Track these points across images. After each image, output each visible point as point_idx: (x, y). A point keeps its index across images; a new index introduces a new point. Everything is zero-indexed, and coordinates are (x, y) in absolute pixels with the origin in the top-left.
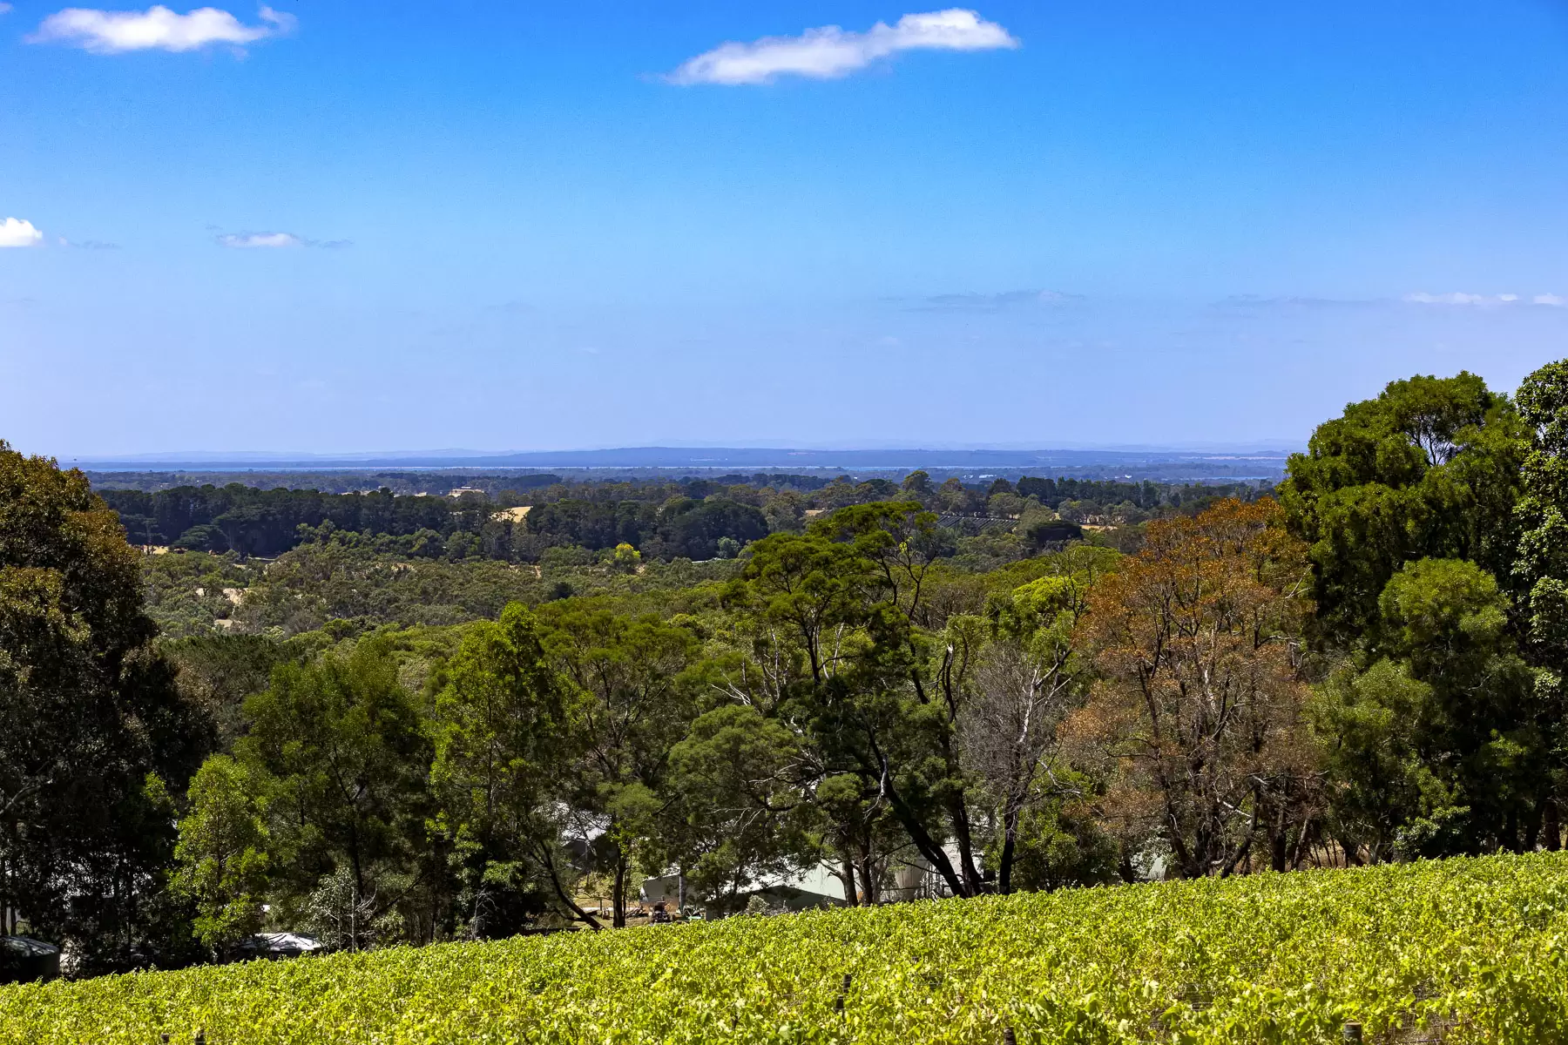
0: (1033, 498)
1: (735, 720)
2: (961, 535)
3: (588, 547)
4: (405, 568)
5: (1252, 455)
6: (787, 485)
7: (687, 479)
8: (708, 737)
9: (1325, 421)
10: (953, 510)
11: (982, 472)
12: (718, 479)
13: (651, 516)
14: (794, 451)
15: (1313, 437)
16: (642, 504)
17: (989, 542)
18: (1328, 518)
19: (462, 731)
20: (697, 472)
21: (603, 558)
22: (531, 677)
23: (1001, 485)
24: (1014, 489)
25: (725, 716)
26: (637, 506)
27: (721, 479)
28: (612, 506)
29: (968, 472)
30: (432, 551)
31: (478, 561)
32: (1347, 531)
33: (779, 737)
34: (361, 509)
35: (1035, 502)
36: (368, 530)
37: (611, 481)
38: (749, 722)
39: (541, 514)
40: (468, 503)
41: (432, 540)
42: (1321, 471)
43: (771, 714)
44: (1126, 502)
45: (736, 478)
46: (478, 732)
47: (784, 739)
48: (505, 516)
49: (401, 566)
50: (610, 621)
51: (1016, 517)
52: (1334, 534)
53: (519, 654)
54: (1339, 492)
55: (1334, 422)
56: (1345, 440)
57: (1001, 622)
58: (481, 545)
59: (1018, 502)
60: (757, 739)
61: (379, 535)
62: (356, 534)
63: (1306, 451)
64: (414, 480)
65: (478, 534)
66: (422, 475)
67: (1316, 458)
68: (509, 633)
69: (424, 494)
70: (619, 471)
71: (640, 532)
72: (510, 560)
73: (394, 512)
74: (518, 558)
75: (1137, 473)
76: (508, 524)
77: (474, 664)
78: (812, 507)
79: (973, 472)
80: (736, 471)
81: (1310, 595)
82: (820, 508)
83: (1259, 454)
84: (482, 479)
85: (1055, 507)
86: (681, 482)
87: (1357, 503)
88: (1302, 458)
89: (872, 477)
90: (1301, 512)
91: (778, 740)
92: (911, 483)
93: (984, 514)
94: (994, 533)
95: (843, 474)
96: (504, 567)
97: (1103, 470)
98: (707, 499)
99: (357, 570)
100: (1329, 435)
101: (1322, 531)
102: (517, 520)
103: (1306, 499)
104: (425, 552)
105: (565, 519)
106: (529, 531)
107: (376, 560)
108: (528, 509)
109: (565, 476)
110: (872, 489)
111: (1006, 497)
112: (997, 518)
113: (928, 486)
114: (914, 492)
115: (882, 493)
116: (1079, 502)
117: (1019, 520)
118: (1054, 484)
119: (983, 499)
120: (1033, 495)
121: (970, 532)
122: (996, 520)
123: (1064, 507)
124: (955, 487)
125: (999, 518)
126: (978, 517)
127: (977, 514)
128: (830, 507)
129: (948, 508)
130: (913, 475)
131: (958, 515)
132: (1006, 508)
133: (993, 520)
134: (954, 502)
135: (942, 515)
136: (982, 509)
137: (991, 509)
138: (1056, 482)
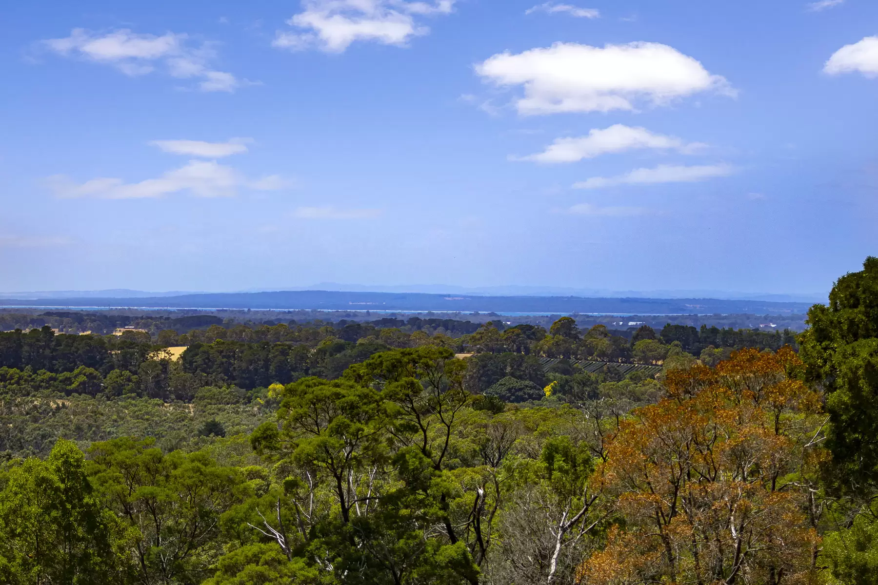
0: (676, 345)
1: (260, 558)
2: (604, 381)
3: (241, 387)
4: (63, 404)
6: (441, 329)
7: (343, 322)
8: (234, 575)
9: (845, 274)
10: (598, 356)
11: (632, 319)
12: (373, 322)
13: (303, 358)
14: (449, 296)
15: (834, 289)
16: (296, 346)
17: (630, 388)
18: (844, 368)
19: (9, 565)
20: (355, 315)
21: (257, 397)
22: (78, 513)
23: (645, 332)
24: (658, 335)
25: (250, 554)
26: (290, 347)
27: (377, 323)
28: (265, 346)
29: (618, 319)
30: (91, 388)
31: (134, 399)
32: (862, 383)
33: (304, 576)
34: (21, 347)
35: (677, 349)
36: (29, 367)
37: (270, 323)
38: (273, 560)
39: (197, 355)
40: (128, 342)
41: (90, 376)
42: (840, 323)
43: (299, 552)
45: (390, 321)
46: (26, 565)
47: (308, 577)
48: (162, 355)
49: (60, 402)
50: (160, 461)
51: (660, 363)
52: (850, 383)
53: (66, 491)
54: (855, 344)
55: (854, 275)
56: (864, 292)
57: (556, 466)
58: (138, 383)
59: (662, 349)
60: (281, 577)
61: (39, 372)
62: (18, 371)
63: (826, 302)
64: (79, 319)
65: (135, 373)
66: (87, 315)
67: (836, 310)
68: (58, 470)
69: (89, 332)
70: (279, 313)
71: (293, 373)
72: (165, 398)
73: (54, 350)
74: (173, 397)
75: (782, 322)
76: (165, 363)
77: (21, 500)
78: (462, 350)
79: (623, 319)
80: (393, 314)
81: (827, 444)
82: (469, 352)
84: (146, 319)
85: (697, 354)
86: (339, 324)
87: (871, 355)
88: (822, 310)
89: (524, 322)
90: (820, 362)
91: (302, 578)
92: (558, 329)
93: (628, 359)
94: (636, 379)
95: (496, 319)
96: (159, 405)
97: (748, 318)
98: (360, 341)
99: (17, 405)
100: (848, 287)
101: (840, 381)
102: (174, 358)
103: (825, 349)
104: (82, 389)
105: (220, 359)
106: (185, 370)
107: (34, 396)
108: (185, 348)
109: (225, 317)
110: (520, 334)
111: (650, 343)
112: (640, 364)
113: (575, 332)
114: (561, 337)
115: (532, 339)
116: (720, 350)
117: (661, 366)
118: (697, 332)
119: (628, 345)
120: (676, 342)
121: (614, 377)
122: (640, 366)
123: (706, 354)
124: (602, 333)
125: (643, 364)
126: (622, 362)
127: (621, 360)
128: (479, 351)
129: (594, 353)
130: (560, 321)
131: (603, 361)
132: (650, 354)
133: (636, 365)
134: (599, 348)
135: (588, 360)
136: (626, 354)
137: (636, 355)
138: (699, 329)
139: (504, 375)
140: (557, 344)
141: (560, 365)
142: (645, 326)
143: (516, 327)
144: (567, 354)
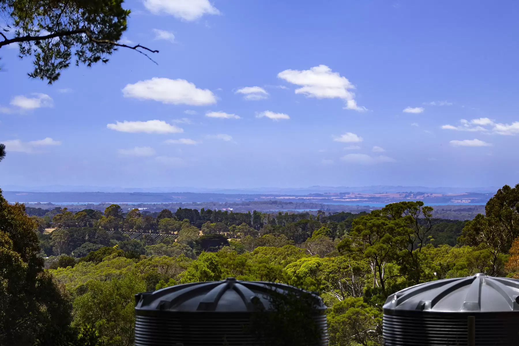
0: (186, 221)
2: (145, 244)
5: (305, 196)
10: (137, 229)
11: (140, 206)
17: (164, 248)
23: (166, 213)
24: (174, 215)
35: (188, 224)
44: (244, 224)
51: (176, 233)
59: (177, 224)
78: (49, 226)
82: (53, 227)
83: (310, 195)
85: (200, 227)
92: (110, 212)
93: (155, 231)
94: (165, 243)
110: (86, 215)
111: (169, 220)
112: (164, 234)
113: (121, 214)
114: (112, 217)
115: (92, 218)
116: (214, 224)
117: (177, 234)
118: (199, 213)
119: (155, 221)
120: (186, 220)
121: (149, 242)
122: (163, 235)
123: (206, 227)
124: (137, 214)
125: (165, 234)
126: (152, 233)
127: (151, 231)
128: (60, 227)
129: (134, 227)
130: (110, 207)
131: (139, 232)
132: (169, 227)
133: (161, 235)
134: (137, 224)
135: (130, 231)
136: (154, 228)
137: (160, 228)
138: (200, 211)
139: (84, 241)
140: (110, 222)
141: (115, 235)
142: (166, 209)
143: (83, 211)
144: (116, 228)
